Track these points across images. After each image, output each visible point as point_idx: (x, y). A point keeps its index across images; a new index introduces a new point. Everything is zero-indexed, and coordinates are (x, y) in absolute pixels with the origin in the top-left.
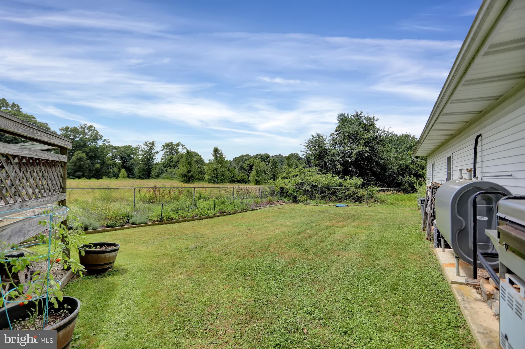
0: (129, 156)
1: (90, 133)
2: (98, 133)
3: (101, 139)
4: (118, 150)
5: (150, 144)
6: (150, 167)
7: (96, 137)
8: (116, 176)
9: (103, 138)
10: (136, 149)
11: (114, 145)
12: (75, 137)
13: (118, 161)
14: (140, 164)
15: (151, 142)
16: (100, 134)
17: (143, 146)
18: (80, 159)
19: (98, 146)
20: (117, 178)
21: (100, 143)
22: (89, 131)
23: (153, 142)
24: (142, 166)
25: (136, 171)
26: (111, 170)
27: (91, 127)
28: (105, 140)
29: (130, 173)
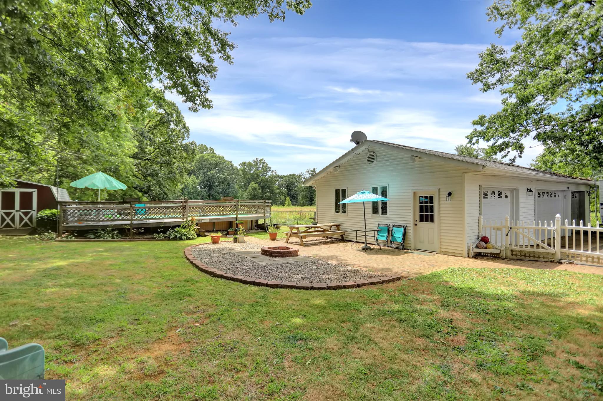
0: (294, 184)
1: (261, 166)
2: (267, 165)
3: (270, 170)
4: (284, 179)
5: (311, 171)
6: (312, 194)
7: (266, 169)
8: (283, 204)
9: (271, 170)
10: (300, 176)
11: (280, 175)
12: (250, 170)
13: (284, 189)
14: (302, 191)
15: (312, 169)
16: (269, 166)
17: (305, 173)
18: (255, 189)
19: (267, 177)
20: (283, 205)
21: (269, 174)
22: (260, 164)
23: (314, 169)
24: (305, 193)
25: (300, 198)
26: (279, 198)
27: (261, 160)
28: (273, 171)
29: (294, 199)
